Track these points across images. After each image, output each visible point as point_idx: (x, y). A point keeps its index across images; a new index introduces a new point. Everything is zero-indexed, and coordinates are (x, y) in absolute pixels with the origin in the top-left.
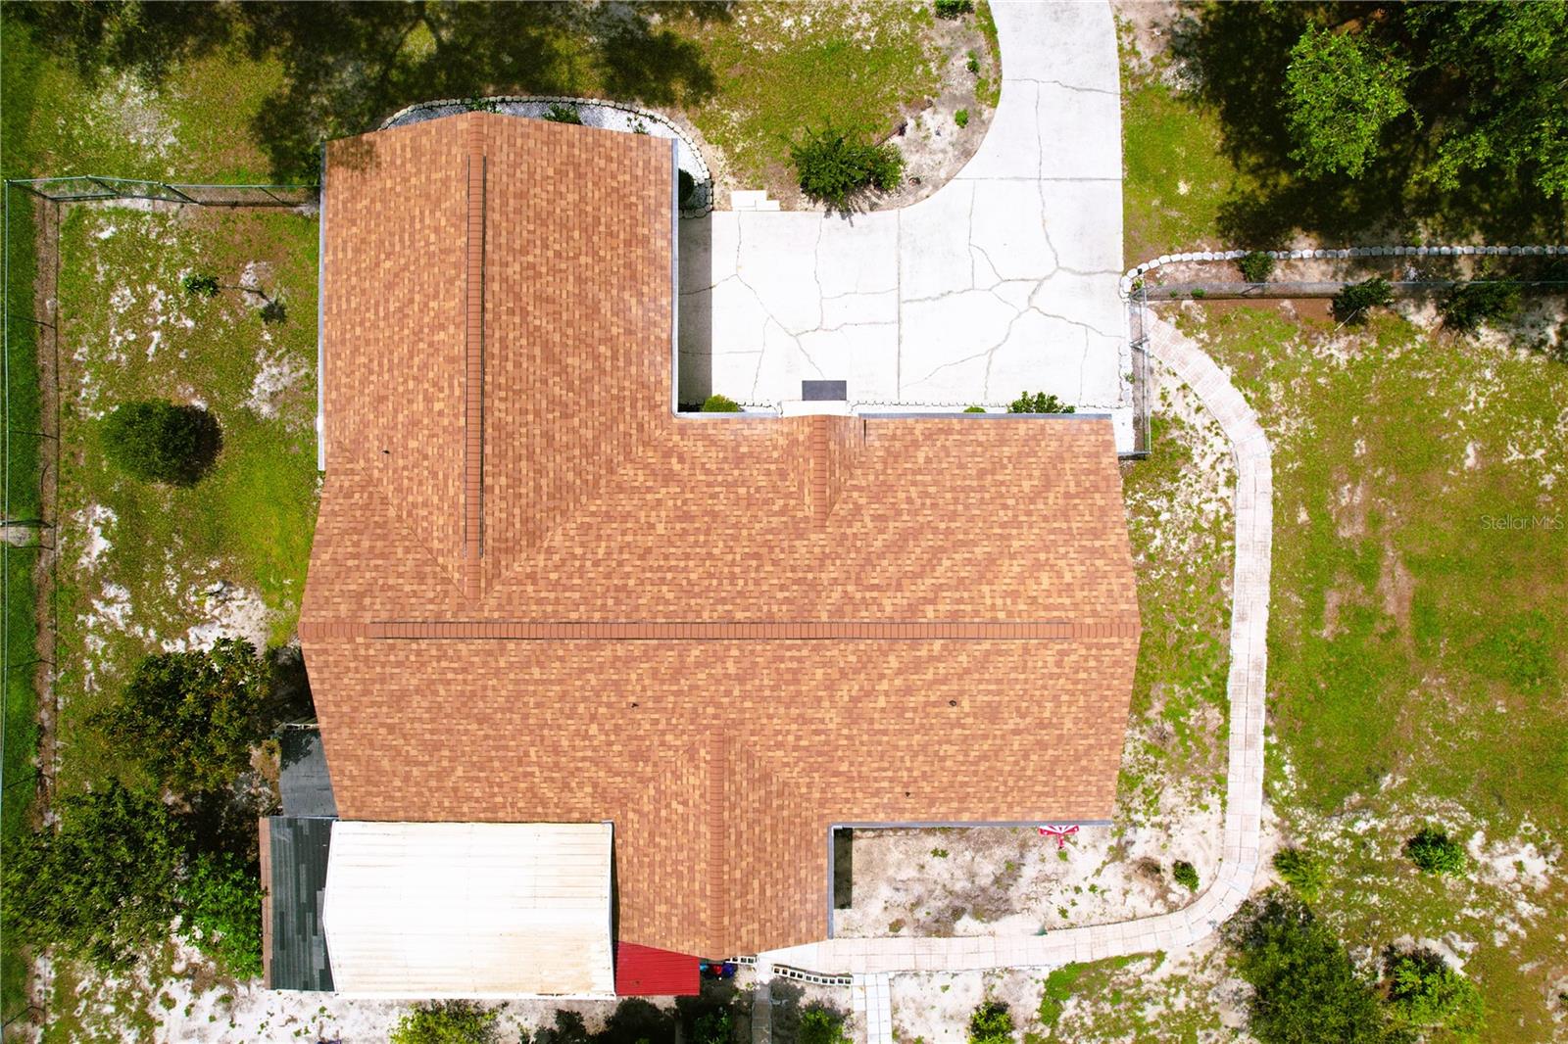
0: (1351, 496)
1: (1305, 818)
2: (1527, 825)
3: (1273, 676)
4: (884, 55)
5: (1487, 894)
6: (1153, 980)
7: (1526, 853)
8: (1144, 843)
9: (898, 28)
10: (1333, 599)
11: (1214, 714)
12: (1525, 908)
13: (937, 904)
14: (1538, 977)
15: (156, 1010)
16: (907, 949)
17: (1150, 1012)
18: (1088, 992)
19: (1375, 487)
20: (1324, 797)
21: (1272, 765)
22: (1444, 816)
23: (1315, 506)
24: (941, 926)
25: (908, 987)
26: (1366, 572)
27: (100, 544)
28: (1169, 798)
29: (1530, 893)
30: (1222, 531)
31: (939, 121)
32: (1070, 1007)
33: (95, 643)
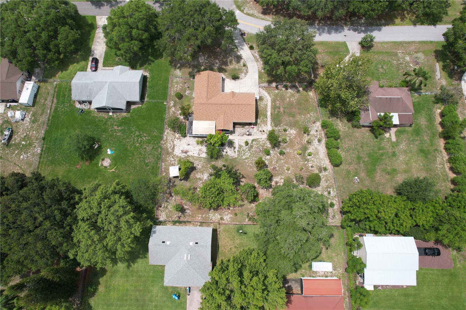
0: (278, 102)
1: (274, 128)
3: (271, 116)
5: (290, 134)
6: (261, 141)
7: (294, 131)
8: (260, 129)
9: (240, 67)
10: (276, 110)
11: (266, 119)
12: (293, 135)
13: (242, 134)
16: (239, 137)
17: (261, 143)
18: (255, 141)
19: (280, 102)
20: (276, 126)
21: (271, 123)
22: (286, 127)
23: (275, 103)
24: (243, 135)
25: (240, 140)
26: (279, 108)
27: (172, 104)
28: (262, 125)
29: (294, 134)
31: (243, 74)
32: (254, 142)
33: (171, 112)
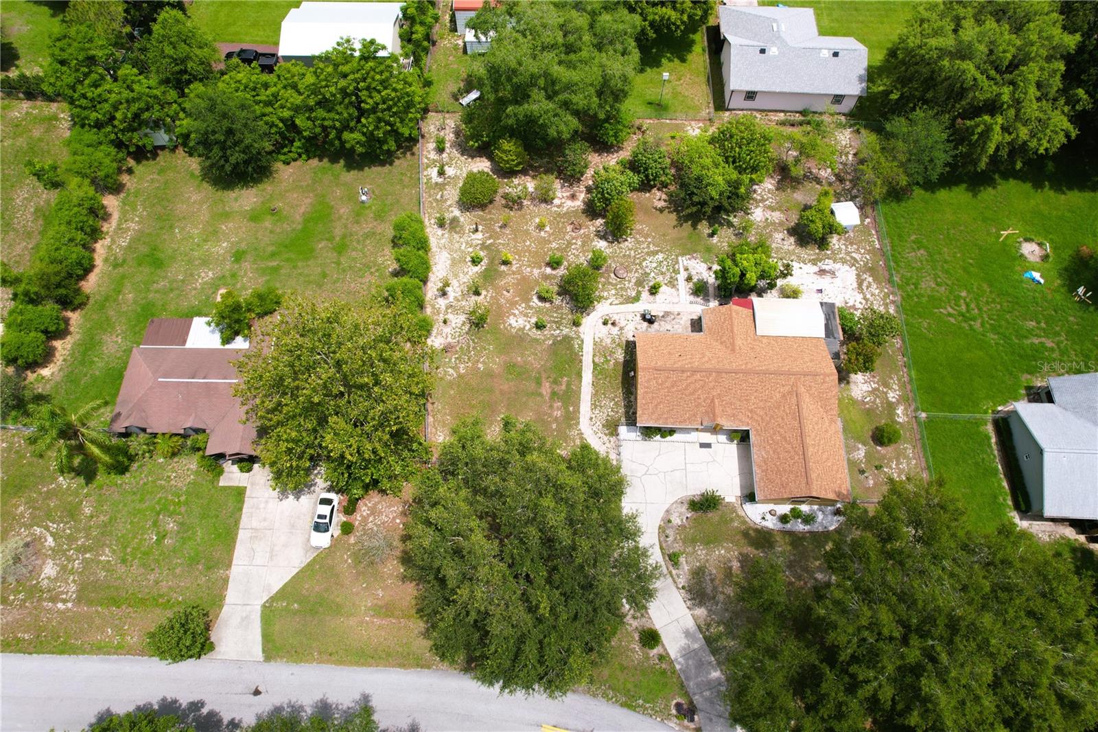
0: (558, 413)
1: (572, 334)
2: (514, 331)
3: (581, 369)
4: (693, 541)
5: (526, 315)
6: (613, 299)
7: (514, 324)
8: (615, 330)
9: (689, 549)
10: (564, 387)
11: (597, 360)
12: (516, 312)
13: (668, 319)
14: (515, 297)
15: (864, 302)
16: (675, 309)
17: (613, 292)
18: (629, 297)
19: (550, 415)
20: (567, 340)
21: (581, 347)
22: (536, 334)
23: (567, 411)
24: (667, 314)
25: (676, 300)
26: (554, 393)
27: (899, 412)
28: (609, 341)
30: (594, 406)
31: (676, 521)
32: (634, 294)
33: (896, 387)
